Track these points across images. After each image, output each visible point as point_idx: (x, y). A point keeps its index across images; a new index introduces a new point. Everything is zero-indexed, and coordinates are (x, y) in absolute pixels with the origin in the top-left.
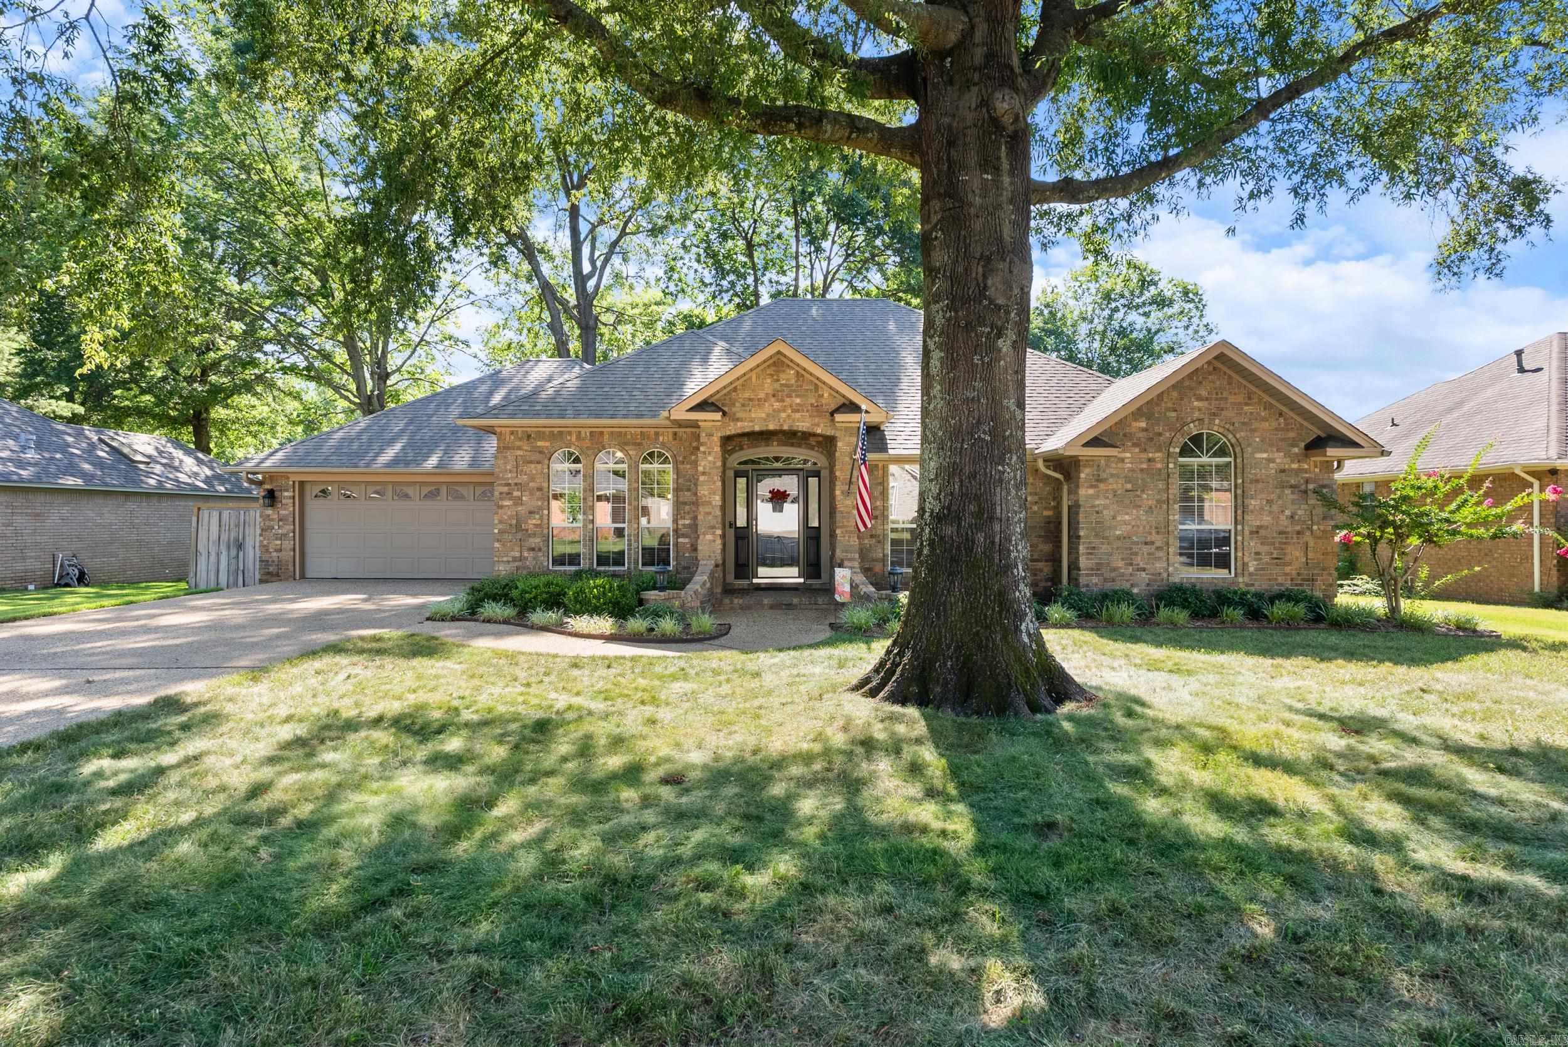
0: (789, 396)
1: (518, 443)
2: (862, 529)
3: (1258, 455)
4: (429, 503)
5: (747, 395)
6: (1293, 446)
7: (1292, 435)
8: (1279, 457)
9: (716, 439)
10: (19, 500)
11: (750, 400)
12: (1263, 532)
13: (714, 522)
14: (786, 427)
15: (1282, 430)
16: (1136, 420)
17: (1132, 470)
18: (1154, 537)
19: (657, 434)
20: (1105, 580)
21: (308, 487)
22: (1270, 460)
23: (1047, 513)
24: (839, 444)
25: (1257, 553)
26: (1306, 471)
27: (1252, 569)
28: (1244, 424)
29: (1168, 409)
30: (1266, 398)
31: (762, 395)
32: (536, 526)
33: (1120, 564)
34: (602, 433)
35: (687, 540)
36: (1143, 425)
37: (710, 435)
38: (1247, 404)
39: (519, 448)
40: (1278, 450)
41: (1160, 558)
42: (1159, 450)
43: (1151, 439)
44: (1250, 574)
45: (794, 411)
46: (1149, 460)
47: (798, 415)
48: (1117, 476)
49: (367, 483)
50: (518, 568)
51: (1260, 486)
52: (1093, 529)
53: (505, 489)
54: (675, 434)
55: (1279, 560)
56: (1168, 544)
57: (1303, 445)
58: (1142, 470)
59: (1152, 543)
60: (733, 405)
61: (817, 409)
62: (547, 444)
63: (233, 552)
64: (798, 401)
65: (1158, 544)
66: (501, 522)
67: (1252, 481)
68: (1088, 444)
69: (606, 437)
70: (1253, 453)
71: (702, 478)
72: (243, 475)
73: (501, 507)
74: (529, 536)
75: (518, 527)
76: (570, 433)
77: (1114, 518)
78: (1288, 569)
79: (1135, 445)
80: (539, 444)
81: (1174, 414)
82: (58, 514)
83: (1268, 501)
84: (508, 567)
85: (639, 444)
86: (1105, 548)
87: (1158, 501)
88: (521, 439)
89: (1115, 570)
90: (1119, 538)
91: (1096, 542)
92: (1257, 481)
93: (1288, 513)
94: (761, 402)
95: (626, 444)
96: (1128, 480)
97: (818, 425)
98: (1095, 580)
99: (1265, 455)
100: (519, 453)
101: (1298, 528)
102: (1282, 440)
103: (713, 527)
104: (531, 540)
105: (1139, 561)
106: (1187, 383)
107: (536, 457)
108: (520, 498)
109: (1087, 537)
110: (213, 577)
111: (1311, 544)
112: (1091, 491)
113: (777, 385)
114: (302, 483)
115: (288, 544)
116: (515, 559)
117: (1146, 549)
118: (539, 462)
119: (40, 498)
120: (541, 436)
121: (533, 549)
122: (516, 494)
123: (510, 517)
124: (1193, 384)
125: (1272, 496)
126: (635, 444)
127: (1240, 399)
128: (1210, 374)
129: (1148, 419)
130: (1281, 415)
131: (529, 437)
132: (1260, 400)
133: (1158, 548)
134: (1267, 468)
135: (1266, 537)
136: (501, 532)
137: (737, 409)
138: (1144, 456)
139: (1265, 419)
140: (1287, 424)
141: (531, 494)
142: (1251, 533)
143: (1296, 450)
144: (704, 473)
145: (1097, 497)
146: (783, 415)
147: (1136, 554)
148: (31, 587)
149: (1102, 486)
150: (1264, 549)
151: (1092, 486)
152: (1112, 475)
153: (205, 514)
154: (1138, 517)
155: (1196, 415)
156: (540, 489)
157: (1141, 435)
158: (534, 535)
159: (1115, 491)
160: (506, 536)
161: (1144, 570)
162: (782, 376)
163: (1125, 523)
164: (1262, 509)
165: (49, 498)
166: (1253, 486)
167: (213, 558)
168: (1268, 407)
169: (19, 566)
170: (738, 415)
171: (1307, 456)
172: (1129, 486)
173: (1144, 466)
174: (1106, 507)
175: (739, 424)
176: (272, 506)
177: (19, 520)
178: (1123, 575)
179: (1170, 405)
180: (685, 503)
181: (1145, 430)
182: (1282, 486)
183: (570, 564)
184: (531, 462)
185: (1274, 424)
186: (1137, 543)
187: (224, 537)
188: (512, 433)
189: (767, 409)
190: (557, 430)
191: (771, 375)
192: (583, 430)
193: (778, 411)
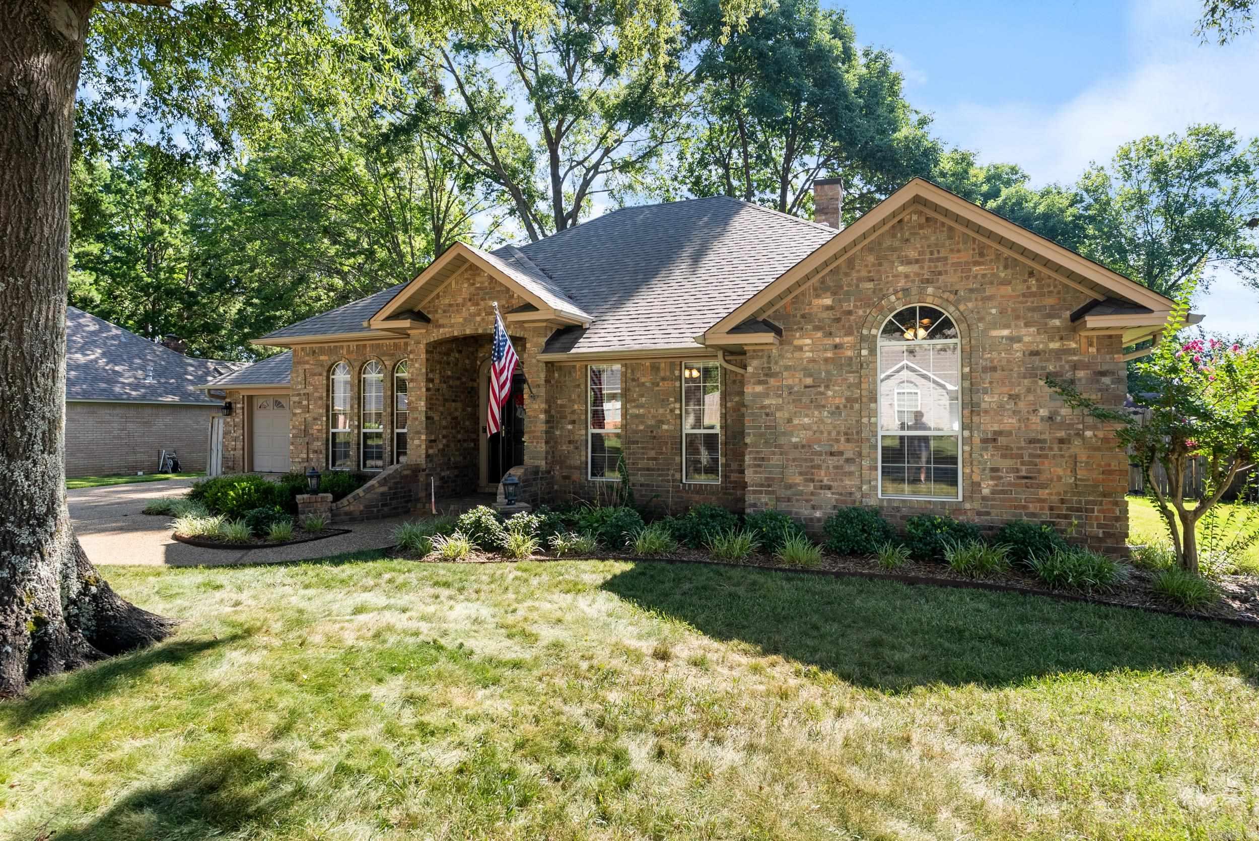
1: (306, 358)
3: (995, 333)
5: (447, 301)
6: (1051, 316)
7: (1050, 301)
8: (1030, 336)
9: (422, 346)
10: (132, 412)
11: (450, 305)
12: (1002, 440)
13: (419, 428)
14: (480, 331)
15: (1033, 295)
16: (818, 296)
17: (812, 361)
18: (842, 446)
19: (406, 344)
20: (778, 499)
21: (255, 400)
25: (994, 470)
26: (1074, 352)
27: (986, 491)
28: (971, 291)
29: (860, 280)
30: (1007, 252)
31: (460, 300)
32: (318, 430)
34: (365, 346)
36: (828, 301)
37: (417, 343)
38: (976, 263)
39: (307, 363)
40: (1027, 325)
41: (851, 474)
42: (849, 333)
43: (838, 320)
44: (984, 498)
46: (836, 347)
48: (793, 368)
50: (305, 468)
51: (998, 375)
52: (761, 435)
53: (297, 399)
55: (1029, 480)
56: (860, 454)
57: (1068, 314)
58: (826, 360)
59: (841, 453)
60: (436, 311)
62: (327, 358)
65: (849, 454)
66: (294, 427)
67: (985, 370)
68: (736, 330)
69: (368, 349)
70: (986, 330)
71: (411, 385)
73: (294, 415)
74: (314, 439)
75: (306, 432)
76: (342, 347)
77: (789, 421)
78: (1044, 493)
79: (817, 328)
80: (322, 358)
81: (870, 285)
82: (163, 422)
83: (1011, 396)
84: (299, 466)
85: (393, 355)
87: (848, 400)
88: (308, 355)
89: (790, 486)
90: (795, 446)
91: (765, 451)
92: (994, 369)
93: (1043, 412)
94: (458, 307)
95: (384, 354)
96: (808, 373)
98: (764, 498)
99: (1006, 332)
100: (307, 366)
101: (1062, 434)
102: (1033, 310)
103: (419, 433)
104: (315, 443)
105: (823, 476)
106: (887, 243)
107: (318, 369)
108: (307, 407)
109: (755, 445)
111: (1083, 457)
112: (759, 389)
113: (472, 289)
114: (250, 398)
115: (239, 445)
116: (303, 460)
117: (832, 461)
118: (320, 374)
119: (148, 411)
120: (323, 351)
121: (316, 451)
122: (305, 402)
123: (301, 423)
124: (897, 244)
125: (1017, 390)
126: (389, 355)
127: (966, 256)
128: (921, 227)
129: (834, 294)
130: (1031, 274)
131: (314, 352)
132: (998, 256)
133: (848, 460)
134: (1009, 351)
135: (1007, 448)
136: (294, 436)
137: (438, 316)
138: (829, 341)
139: (1005, 282)
140: (1040, 287)
141: (315, 402)
142: (985, 441)
143: (1057, 322)
144: (412, 380)
145: (766, 395)
146: (478, 319)
147: (819, 467)
148: (140, 473)
149: (772, 381)
150: (1004, 464)
151: (760, 382)
152: (787, 368)
153: (216, 420)
154: (821, 421)
155: (902, 283)
156: (320, 398)
157: (825, 315)
158: (317, 438)
159: (790, 388)
160: (297, 440)
161: (829, 488)
162: (478, 279)
163: (805, 428)
164: (1001, 406)
165: (154, 411)
166: (988, 377)
168: (1008, 264)
169: (131, 458)
170: (441, 322)
171: (1072, 330)
172: (809, 381)
173: (829, 355)
174: (779, 408)
175: (441, 330)
176: (230, 415)
177: (131, 426)
178: (801, 493)
179: (864, 274)
181: (829, 308)
182: (1032, 374)
184: (315, 375)
185: (1021, 288)
186: (820, 454)
188: (303, 349)
189: (465, 313)
190: (332, 345)
191: (468, 279)
192: (351, 344)
193: (473, 315)
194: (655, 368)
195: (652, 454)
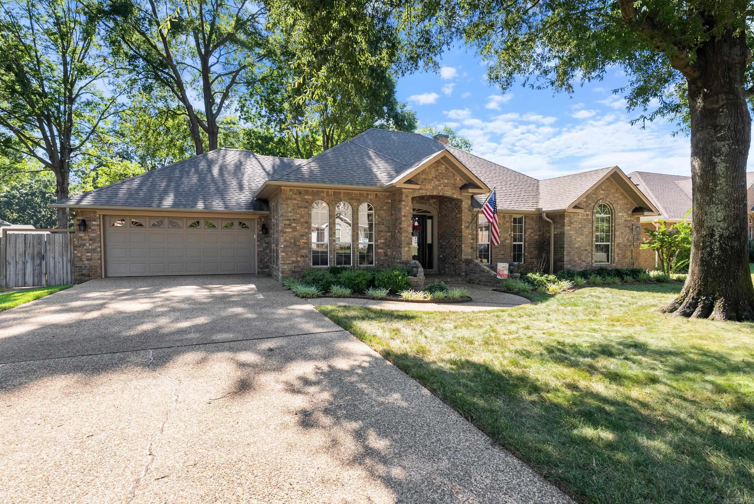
0: (442, 179)
1: (294, 196)
2: (496, 244)
4: (193, 230)
5: (424, 177)
7: (629, 206)
8: (625, 215)
9: (410, 198)
11: (425, 179)
12: (620, 245)
14: (441, 194)
15: (626, 204)
18: (588, 247)
19: (367, 194)
20: (572, 266)
21: (107, 219)
22: (623, 216)
23: (536, 237)
24: (463, 203)
25: (618, 254)
26: (632, 221)
27: (616, 260)
28: (614, 201)
29: (592, 194)
31: (430, 177)
32: (305, 243)
33: (577, 259)
34: (339, 193)
35: (382, 251)
37: (407, 196)
38: (616, 193)
39: (295, 199)
40: (625, 212)
41: (589, 256)
42: (590, 211)
43: (587, 206)
44: (616, 263)
45: (445, 186)
46: (587, 215)
47: (446, 188)
48: (576, 221)
49: (150, 217)
50: (295, 267)
52: (569, 244)
53: (288, 222)
54: (376, 195)
55: (624, 257)
56: (592, 250)
57: (632, 210)
59: (587, 250)
61: (454, 186)
62: (310, 197)
63: (37, 262)
64: (446, 181)
65: (589, 250)
66: (285, 241)
67: (617, 225)
69: (342, 195)
70: (618, 213)
71: (403, 219)
72: (68, 210)
73: (285, 232)
74: (301, 249)
75: (295, 244)
76: (323, 192)
77: (575, 239)
78: (626, 260)
80: (306, 197)
81: (595, 196)
83: (621, 233)
84: (290, 266)
85: (359, 200)
86: (573, 253)
87: (589, 233)
88: (295, 194)
89: (575, 262)
90: (577, 248)
91: (570, 250)
92: (619, 225)
93: (627, 237)
94: (430, 181)
95: (353, 199)
96: (580, 223)
97: (454, 194)
98: (569, 266)
99: (621, 214)
100: (295, 202)
101: (629, 244)
102: (626, 208)
104: (302, 251)
105: (583, 258)
107: (305, 204)
108: (295, 227)
110: (20, 278)
111: (634, 250)
112: (569, 228)
113: (437, 173)
114: (104, 216)
115: (96, 255)
116: (293, 262)
117: (585, 253)
118: (306, 208)
120: (307, 192)
121: (303, 256)
122: (293, 225)
123: (290, 238)
125: (623, 231)
126: (356, 199)
127: (614, 190)
130: (625, 197)
131: (300, 193)
133: (589, 252)
134: (621, 219)
135: (620, 247)
136: (286, 247)
138: (585, 213)
139: (621, 199)
140: (627, 202)
141: (302, 225)
142: (617, 246)
143: (629, 212)
144: (404, 216)
145: (570, 230)
146: (440, 188)
147: (582, 255)
150: (620, 252)
151: (569, 226)
154: (582, 239)
155: (602, 197)
156: (306, 223)
158: (303, 248)
159: (576, 228)
160: (288, 249)
161: (584, 261)
162: (440, 168)
163: (579, 242)
167: (20, 266)
168: (621, 194)
171: (633, 215)
172: (580, 226)
173: (585, 218)
174: (573, 235)
176: (84, 230)
178: (578, 264)
179: (593, 192)
180: (381, 231)
181: (585, 202)
182: (625, 227)
183: (322, 264)
184: (302, 207)
185: (624, 202)
186: (583, 250)
187: (29, 251)
188: (291, 190)
189: (433, 184)
190: (315, 190)
191: (435, 168)
192: (330, 191)
193: (437, 186)
194: (504, 217)
195: (503, 252)
